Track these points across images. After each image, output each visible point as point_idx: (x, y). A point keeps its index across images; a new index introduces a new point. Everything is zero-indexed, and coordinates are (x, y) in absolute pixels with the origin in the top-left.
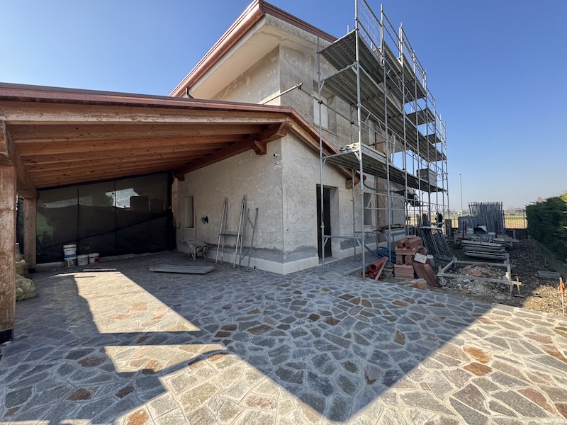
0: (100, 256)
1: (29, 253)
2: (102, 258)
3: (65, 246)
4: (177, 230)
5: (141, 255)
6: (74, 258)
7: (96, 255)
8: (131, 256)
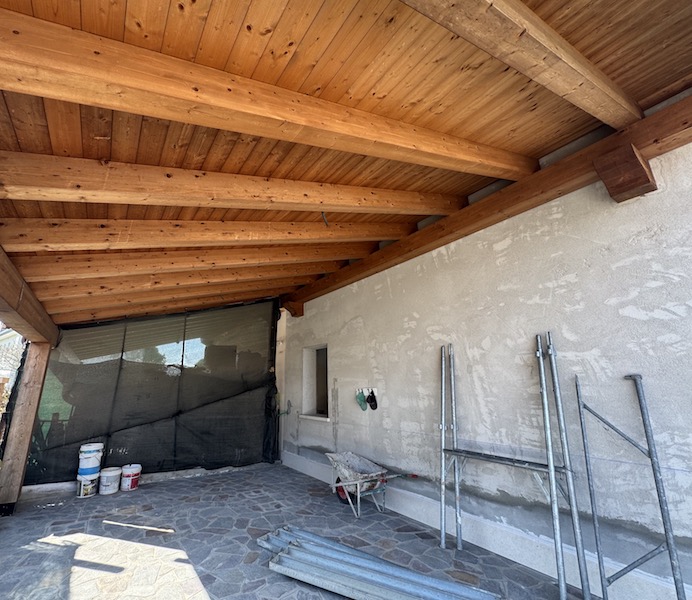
0: (143, 472)
1: (11, 465)
2: (146, 476)
3: (84, 448)
4: (283, 419)
5: (216, 472)
6: (95, 476)
7: (136, 469)
8: (199, 472)
